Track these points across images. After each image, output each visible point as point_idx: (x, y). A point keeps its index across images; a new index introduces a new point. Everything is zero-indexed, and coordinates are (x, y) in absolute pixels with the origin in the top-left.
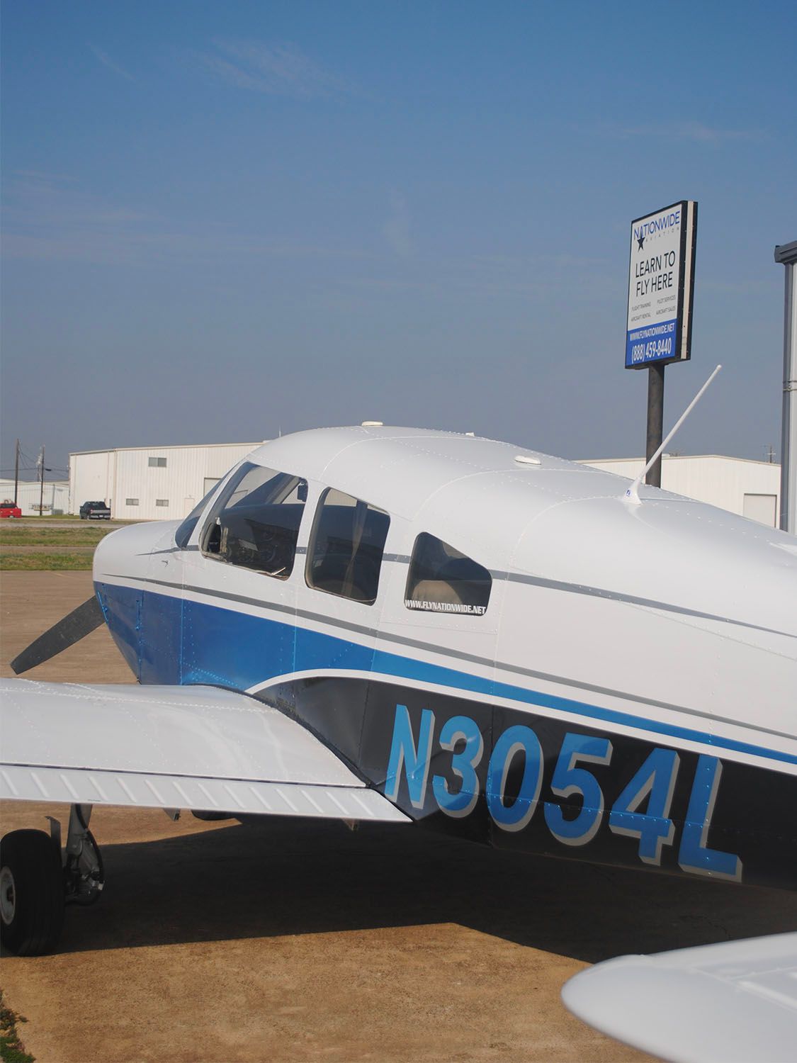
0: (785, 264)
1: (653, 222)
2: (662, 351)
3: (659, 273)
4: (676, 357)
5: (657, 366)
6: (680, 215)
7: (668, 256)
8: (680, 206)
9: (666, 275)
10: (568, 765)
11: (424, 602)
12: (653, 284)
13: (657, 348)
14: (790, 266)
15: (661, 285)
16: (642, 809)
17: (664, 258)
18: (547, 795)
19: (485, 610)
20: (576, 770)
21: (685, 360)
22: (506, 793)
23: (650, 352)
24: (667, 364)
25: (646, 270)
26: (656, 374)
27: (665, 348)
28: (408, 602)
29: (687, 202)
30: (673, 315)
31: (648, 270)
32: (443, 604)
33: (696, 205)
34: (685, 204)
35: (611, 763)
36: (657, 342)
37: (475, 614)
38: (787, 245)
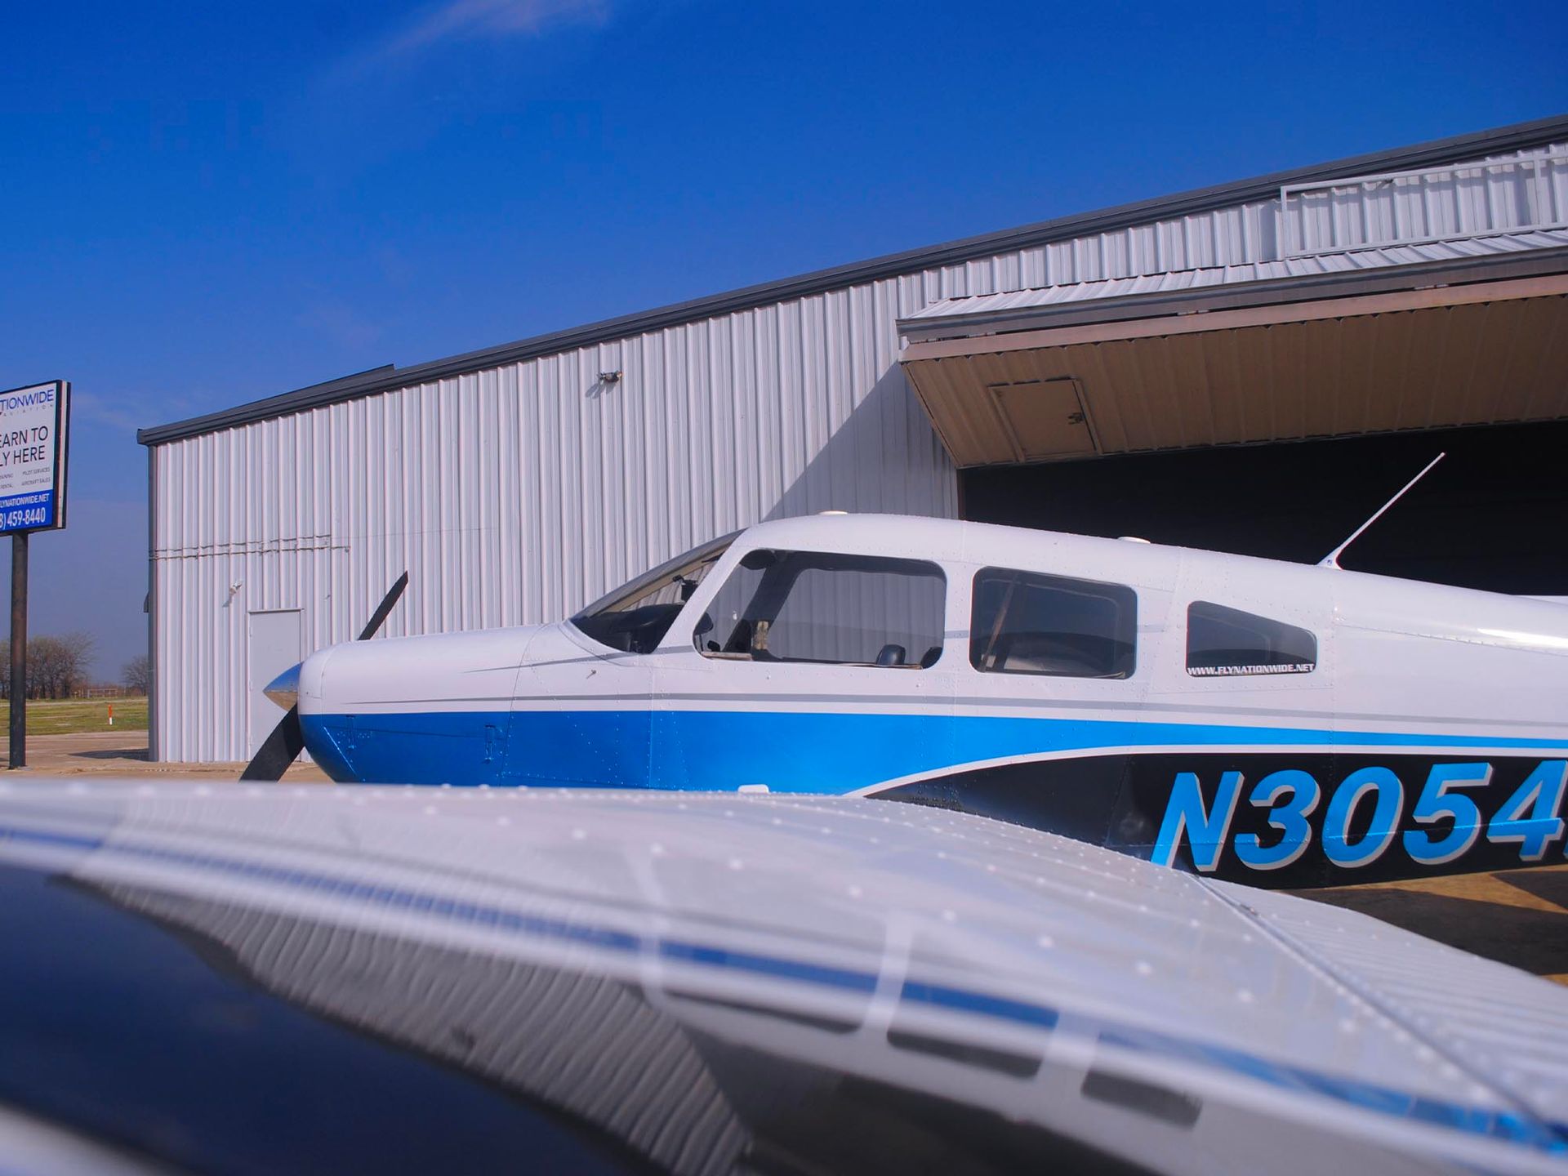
0: (148, 446)
1: (14, 399)
2: (33, 520)
3: (23, 446)
4: (50, 524)
5: (21, 533)
6: (54, 393)
7: (37, 431)
8: (55, 385)
9: (35, 448)
10: (1437, 792)
11: (1219, 668)
12: (15, 457)
13: (24, 517)
14: (154, 448)
15: (26, 458)
16: (1527, 815)
17: (31, 433)
18: (1407, 823)
19: (1314, 667)
20: (1447, 795)
21: (60, 528)
22: (1350, 833)
23: (14, 521)
24: (32, 532)
25: (5, 443)
26: (20, 542)
27: (39, 516)
28: (1193, 670)
29: (61, 381)
30: (49, 486)
31: (8, 443)
32: (1250, 667)
33: (69, 385)
34: (59, 384)
35: (1490, 783)
36: (24, 513)
37: (1299, 672)
38: (150, 430)
